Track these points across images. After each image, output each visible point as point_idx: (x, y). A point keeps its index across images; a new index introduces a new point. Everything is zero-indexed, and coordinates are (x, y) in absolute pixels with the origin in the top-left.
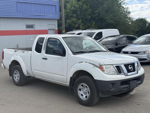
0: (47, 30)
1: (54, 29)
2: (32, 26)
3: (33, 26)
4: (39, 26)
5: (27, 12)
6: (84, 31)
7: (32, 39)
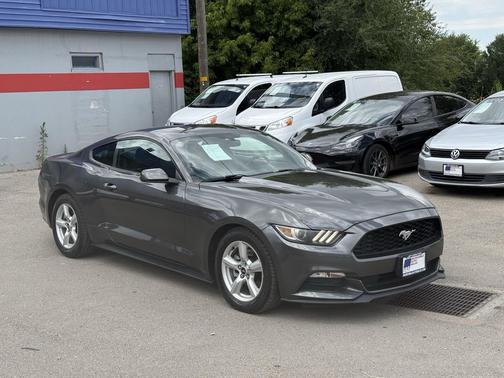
0: (147, 74)
1: (170, 72)
2: (92, 61)
3: (96, 58)
4: (118, 58)
5: (76, 9)
6: (277, 79)
7: (92, 107)
